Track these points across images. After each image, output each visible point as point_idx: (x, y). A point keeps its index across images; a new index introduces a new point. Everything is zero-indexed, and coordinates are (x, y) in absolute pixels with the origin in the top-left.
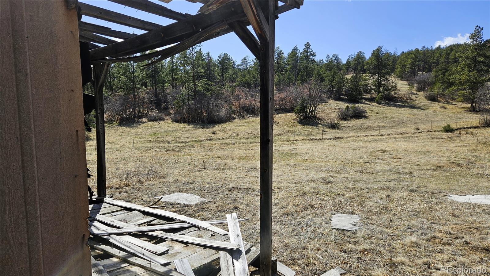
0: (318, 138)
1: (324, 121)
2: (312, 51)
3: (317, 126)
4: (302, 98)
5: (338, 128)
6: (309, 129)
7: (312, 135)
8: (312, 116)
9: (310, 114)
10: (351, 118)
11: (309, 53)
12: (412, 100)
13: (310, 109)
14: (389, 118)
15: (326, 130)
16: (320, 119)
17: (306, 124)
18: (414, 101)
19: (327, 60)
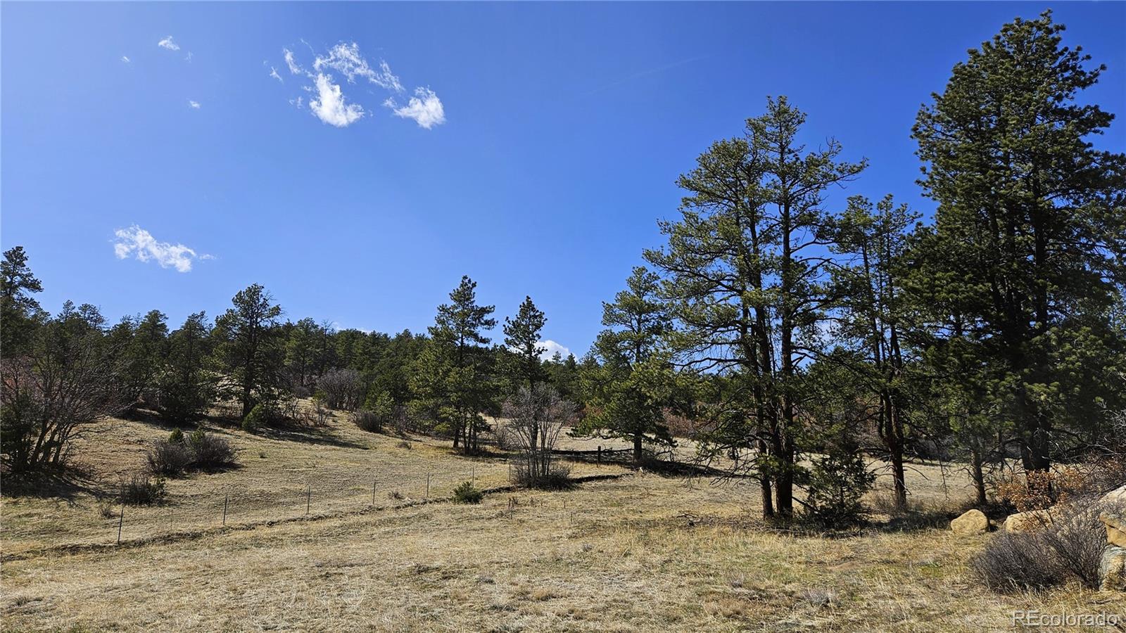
0: (100, 540)
1: (97, 480)
2: (31, 275)
3: (71, 498)
4: (13, 396)
5: (161, 504)
6: (43, 510)
7: (60, 531)
8: (48, 463)
9: (41, 455)
10: (188, 471)
11: (17, 279)
12: (327, 428)
13: (42, 438)
14: (304, 469)
15: (117, 509)
16: (78, 472)
17: (25, 493)
18: (333, 429)
19: (64, 315)
